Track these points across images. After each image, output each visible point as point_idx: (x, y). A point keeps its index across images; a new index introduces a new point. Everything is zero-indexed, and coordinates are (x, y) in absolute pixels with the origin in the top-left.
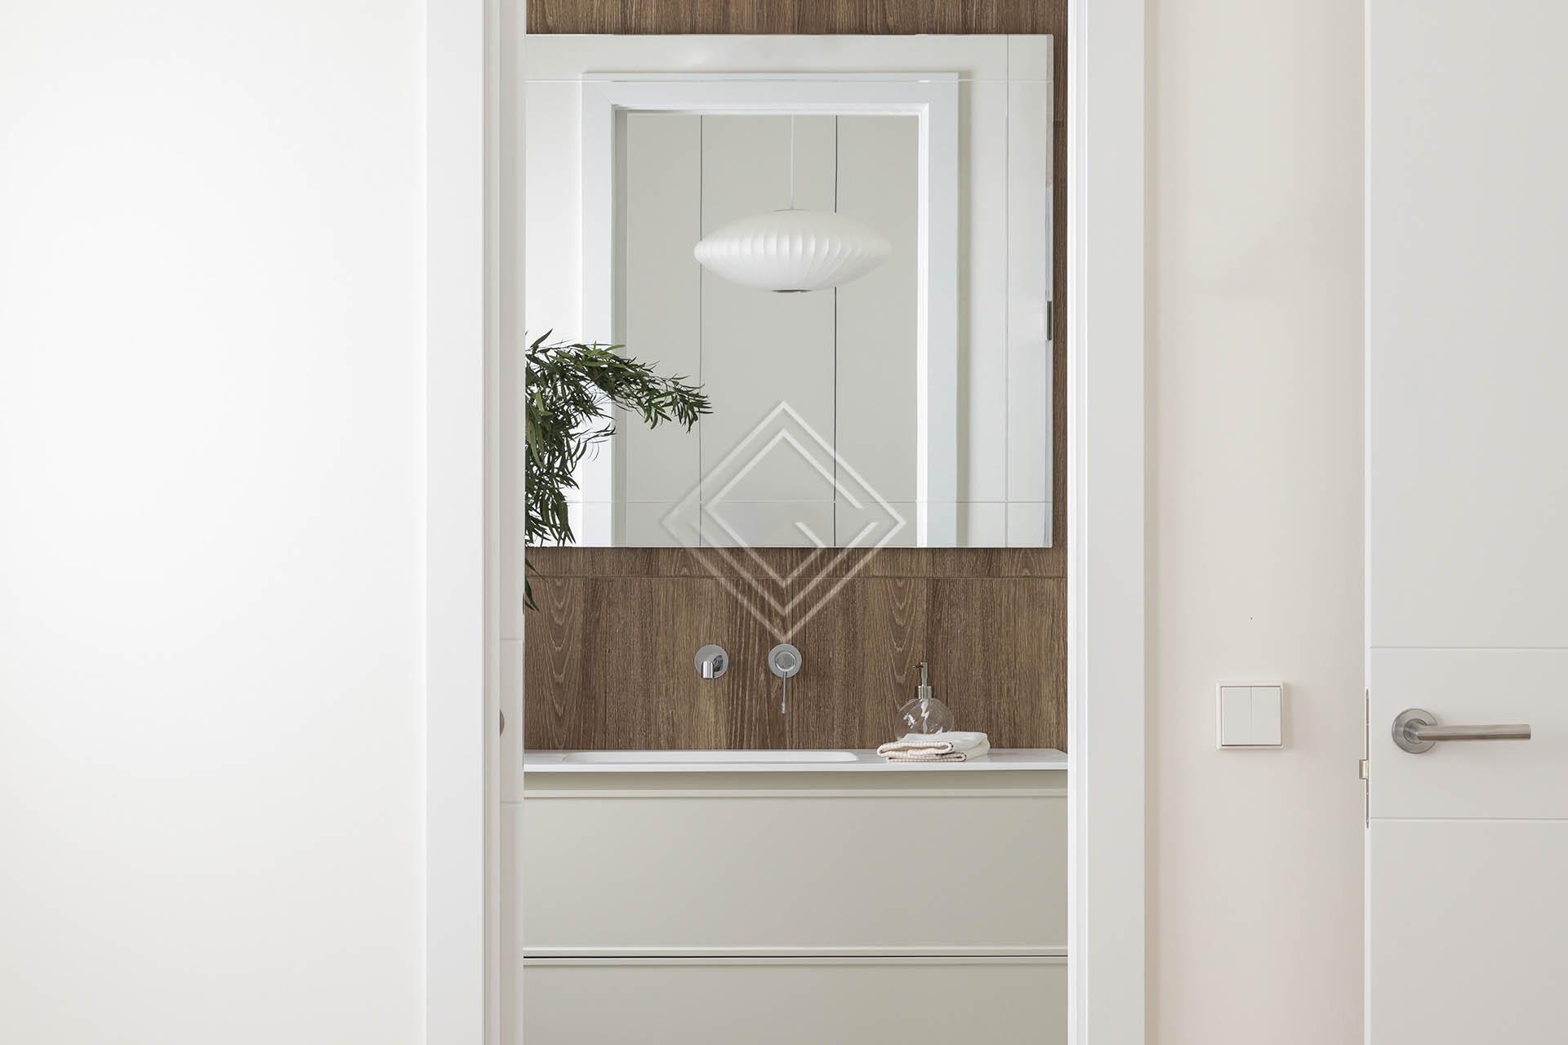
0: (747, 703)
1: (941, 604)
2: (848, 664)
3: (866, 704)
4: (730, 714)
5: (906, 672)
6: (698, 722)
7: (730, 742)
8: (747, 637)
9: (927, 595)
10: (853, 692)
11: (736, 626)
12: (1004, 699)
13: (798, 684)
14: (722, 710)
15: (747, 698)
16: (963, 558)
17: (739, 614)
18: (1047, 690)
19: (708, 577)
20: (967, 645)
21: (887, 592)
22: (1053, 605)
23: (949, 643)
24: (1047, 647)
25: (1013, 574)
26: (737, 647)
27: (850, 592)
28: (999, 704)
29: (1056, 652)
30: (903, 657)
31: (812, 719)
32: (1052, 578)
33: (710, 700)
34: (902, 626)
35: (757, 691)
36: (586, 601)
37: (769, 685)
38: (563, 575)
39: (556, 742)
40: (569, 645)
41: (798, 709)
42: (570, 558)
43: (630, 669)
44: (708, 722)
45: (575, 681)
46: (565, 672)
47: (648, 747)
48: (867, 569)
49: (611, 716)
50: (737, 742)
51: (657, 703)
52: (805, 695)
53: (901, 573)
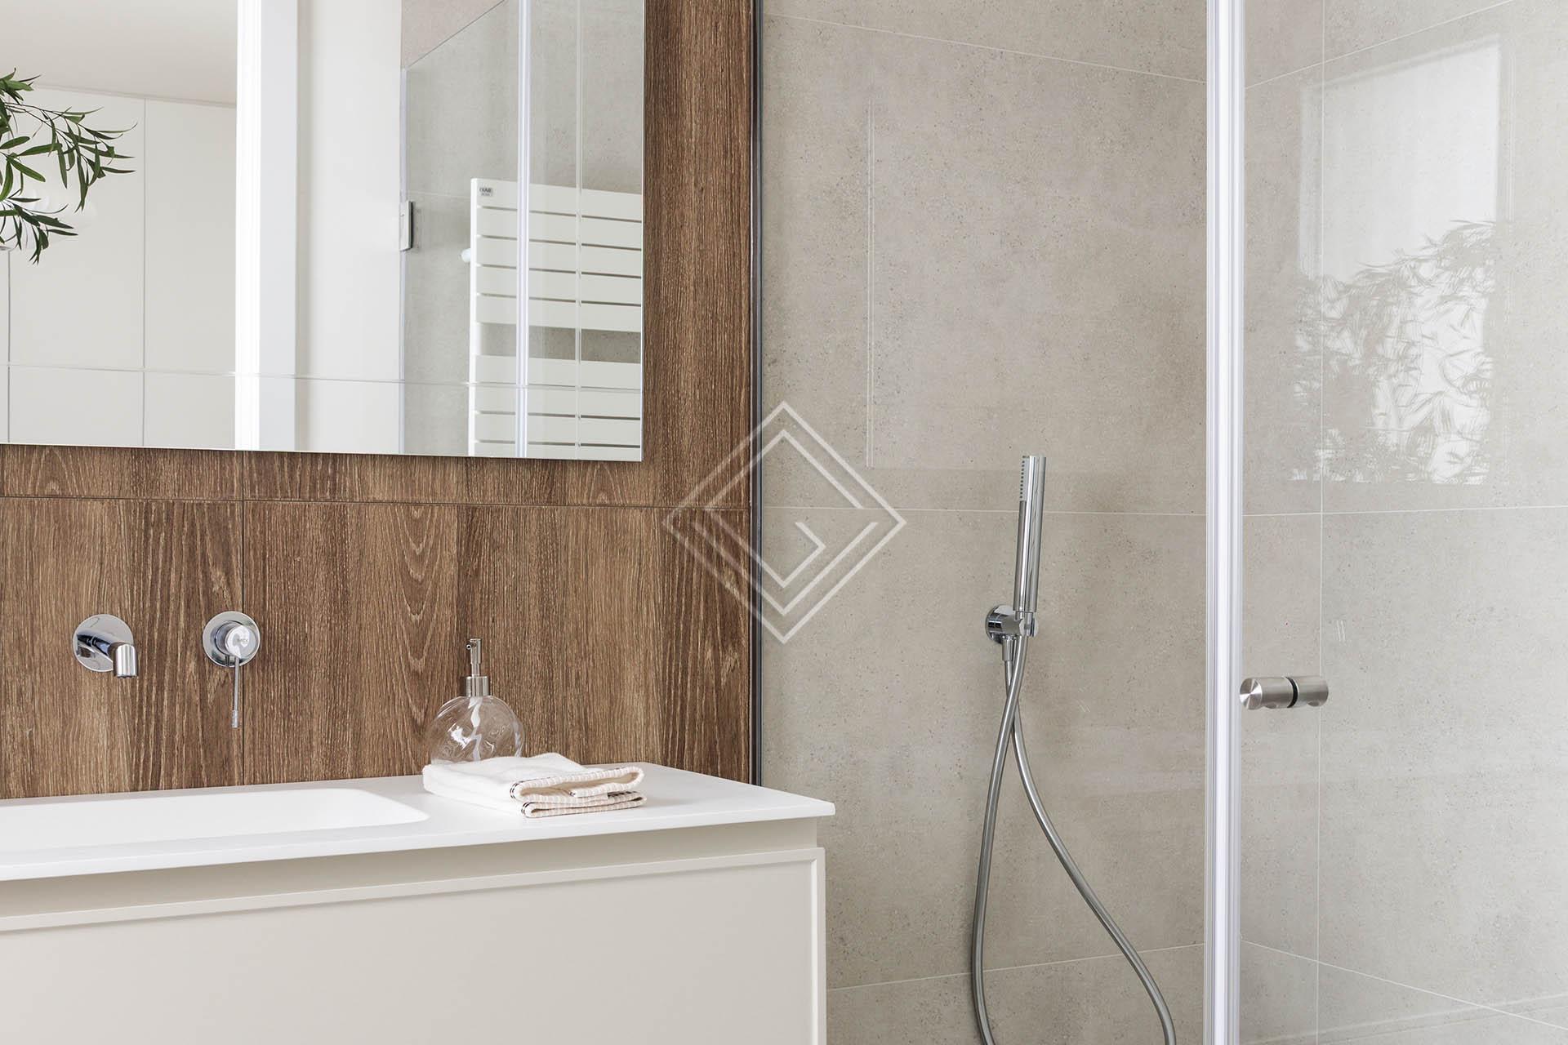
0: (166, 711)
1: (479, 545)
2: (335, 642)
3: (364, 704)
4: (136, 731)
5: (425, 654)
6: (77, 747)
7: (137, 779)
8: (166, 600)
9: (458, 533)
10: (343, 688)
11: (144, 581)
12: (572, 690)
13: (253, 677)
14: (122, 726)
15: (166, 703)
16: (512, 475)
17: (150, 562)
18: (631, 675)
19: (95, 499)
20: (518, 609)
21: (396, 526)
22: (641, 547)
23: (491, 606)
24: (632, 611)
25: (585, 501)
26: (147, 617)
27: (338, 525)
28: (565, 698)
29: (645, 617)
30: (421, 630)
31: (276, 734)
32: (639, 507)
33: (99, 709)
34: (420, 581)
35: (183, 690)
37: (204, 679)
41: (254, 717)
44: (96, 747)
48: (364, 489)
50: (148, 777)
51: (3, 717)
52: (265, 696)
53: (418, 496)
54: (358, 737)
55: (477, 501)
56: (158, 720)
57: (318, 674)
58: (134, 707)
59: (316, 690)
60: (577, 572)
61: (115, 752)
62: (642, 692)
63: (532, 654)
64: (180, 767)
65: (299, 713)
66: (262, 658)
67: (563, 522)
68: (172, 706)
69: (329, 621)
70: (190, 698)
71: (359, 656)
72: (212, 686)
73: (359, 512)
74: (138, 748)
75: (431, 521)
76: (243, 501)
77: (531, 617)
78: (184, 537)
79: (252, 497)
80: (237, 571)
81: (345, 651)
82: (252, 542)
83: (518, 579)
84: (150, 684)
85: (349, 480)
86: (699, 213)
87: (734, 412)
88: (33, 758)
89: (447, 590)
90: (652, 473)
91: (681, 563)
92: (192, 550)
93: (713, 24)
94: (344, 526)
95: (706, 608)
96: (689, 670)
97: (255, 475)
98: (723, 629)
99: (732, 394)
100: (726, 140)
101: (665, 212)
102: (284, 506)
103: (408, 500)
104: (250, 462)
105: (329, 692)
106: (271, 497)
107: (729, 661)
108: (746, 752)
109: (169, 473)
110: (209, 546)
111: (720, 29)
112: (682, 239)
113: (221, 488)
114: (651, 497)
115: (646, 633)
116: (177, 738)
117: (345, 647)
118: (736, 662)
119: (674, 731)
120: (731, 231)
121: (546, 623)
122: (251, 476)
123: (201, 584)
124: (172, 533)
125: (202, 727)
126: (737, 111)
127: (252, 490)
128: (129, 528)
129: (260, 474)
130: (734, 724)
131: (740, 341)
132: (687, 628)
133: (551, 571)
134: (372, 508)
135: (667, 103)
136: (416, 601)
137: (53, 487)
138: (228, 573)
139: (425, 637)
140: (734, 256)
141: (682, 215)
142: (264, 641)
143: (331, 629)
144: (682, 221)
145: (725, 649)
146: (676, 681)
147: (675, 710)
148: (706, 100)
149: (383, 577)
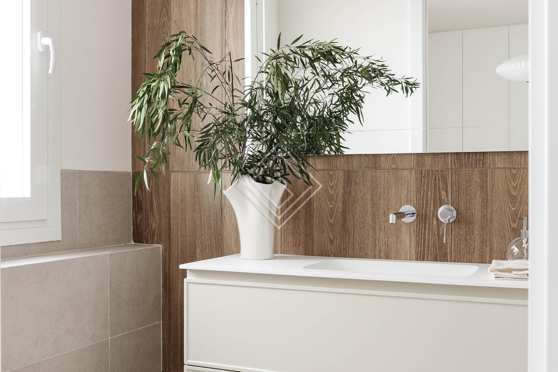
0: (427, 236)
2: (483, 216)
3: (494, 238)
4: (418, 242)
5: (518, 222)
6: (400, 245)
7: (418, 257)
8: (427, 201)
10: (486, 232)
11: (420, 195)
13: (455, 227)
14: (413, 240)
15: (427, 233)
17: (422, 189)
19: (406, 169)
21: (506, 176)
26: (421, 206)
27: (484, 176)
30: (516, 213)
33: (407, 234)
34: (515, 196)
35: (432, 230)
36: (344, 182)
37: (439, 227)
38: (333, 169)
39: (330, 253)
40: (336, 204)
41: (455, 240)
42: (337, 161)
43: (366, 217)
44: (406, 246)
45: (339, 222)
46: (334, 218)
47: (375, 257)
48: (494, 163)
49: (356, 241)
50: (421, 257)
51: (380, 235)
52: (459, 233)
53: (515, 165)
54: (491, 249)
56: (424, 239)
57: (477, 227)
58: (417, 234)
59: (476, 232)
61: (411, 248)
64: (431, 254)
65: (470, 240)
66: (458, 220)
68: (429, 235)
69: (481, 209)
70: (434, 233)
71: (492, 221)
72: (441, 229)
73: (492, 172)
74: (418, 247)
75: (520, 174)
76: (452, 169)
78: (433, 181)
79: (455, 167)
80: (449, 192)
81: (487, 220)
82: (455, 182)
85: (489, 161)
88: (388, 248)
89: (526, 199)
92: (435, 185)
94: (487, 176)
97: (456, 160)
102: (465, 170)
103: (511, 167)
104: (454, 156)
105: (481, 233)
106: (461, 167)
109: (428, 161)
110: (441, 184)
113: (445, 165)
116: (430, 245)
117: (487, 218)
122: (454, 160)
123: (438, 196)
124: (429, 180)
125: (438, 242)
127: (455, 165)
128: (416, 178)
129: (457, 160)
134: (497, 170)
136: (514, 203)
137: (394, 166)
138: (447, 192)
139: (517, 216)
142: (458, 215)
143: (482, 212)
149: (501, 195)
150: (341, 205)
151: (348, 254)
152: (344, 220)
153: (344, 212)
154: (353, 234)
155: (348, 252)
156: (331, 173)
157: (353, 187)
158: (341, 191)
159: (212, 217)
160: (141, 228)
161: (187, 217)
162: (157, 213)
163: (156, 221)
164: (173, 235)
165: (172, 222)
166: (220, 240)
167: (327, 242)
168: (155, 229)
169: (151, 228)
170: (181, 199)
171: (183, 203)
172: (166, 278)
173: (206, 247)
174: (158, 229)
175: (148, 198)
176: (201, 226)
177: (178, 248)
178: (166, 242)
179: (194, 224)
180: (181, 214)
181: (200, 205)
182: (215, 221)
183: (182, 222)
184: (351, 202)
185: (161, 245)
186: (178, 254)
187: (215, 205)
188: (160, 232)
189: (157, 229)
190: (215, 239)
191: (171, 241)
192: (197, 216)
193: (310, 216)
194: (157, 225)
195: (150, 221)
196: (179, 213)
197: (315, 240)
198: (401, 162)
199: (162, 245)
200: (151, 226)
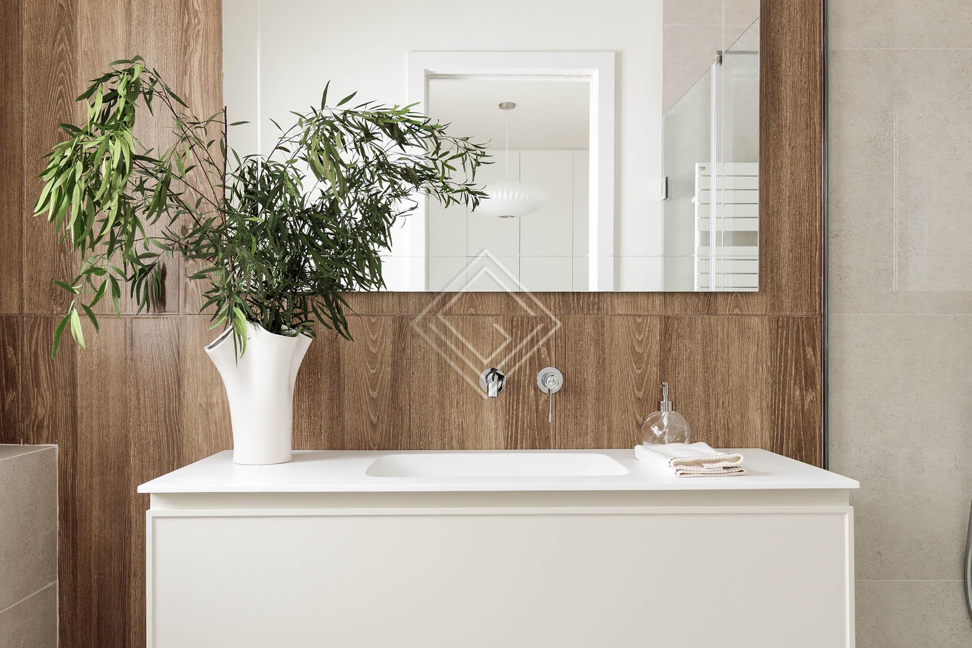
0: (520, 413)
1: (671, 336)
2: (599, 383)
3: (613, 413)
4: (507, 422)
5: (643, 389)
6: (482, 428)
7: (507, 444)
9: (660, 329)
10: (603, 405)
12: (720, 410)
13: (560, 398)
14: (501, 419)
15: (520, 409)
16: (688, 301)
18: (753, 402)
19: (490, 315)
20: (691, 367)
21: (629, 327)
22: (758, 337)
23: (677, 366)
24: (753, 369)
25: (727, 313)
27: (600, 327)
28: (716, 413)
29: (761, 373)
30: (642, 376)
31: (571, 426)
32: (758, 316)
33: (491, 411)
34: (641, 353)
35: (528, 404)
36: (394, 334)
37: (538, 398)
38: (376, 314)
39: (371, 444)
40: (381, 369)
41: (560, 418)
42: (382, 301)
43: (429, 387)
44: (490, 428)
45: (386, 396)
46: (378, 389)
47: (443, 448)
48: (613, 308)
49: (414, 424)
50: (512, 443)
51: (450, 413)
52: (565, 407)
53: (640, 312)
54: (610, 429)
55: (670, 313)
56: (517, 417)
57: (591, 398)
58: (506, 411)
59: (589, 406)
60: (723, 349)
61: (498, 431)
62: (759, 412)
63: (699, 390)
64: (527, 439)
65: (582, 416)
66: (564, 390)
67: (715, 324)
68: (523, 411)
69: (596, 373)
70: (531, 408)
71: (610, 389)
72: (541, 402)
73: (610, 320)
74: (508, 430)
75: (646, 324)
77: (698, 372)
79: (559, 313)
80: (553, 349)
81: (604, 387)
82: (560, 334)
83: (691, 352)
84: (513, 400)
85: (606, 305)
86: (792, 160)
87: (812, 264)
88: (463, 432)
89: (655, 359)
90: (764, 298)
91: (781, 345)
93: (800, 59)
94: (603, 327)
95: (796, 369)
96: (786, 401)
97: (561, 303)
98: (806, 380)
99: (811, 254)
100: (807, 120)
101: (772, 161)
102: (574, 318)
103: (635, 313)
104: (559, 297)
105: (596, 406)
106: (568, 313)
107: (810, 397)
108: (819, 446)
111: (804, 61)
112: (782, 174)
114: (764, 310)
115: (761, 380)
116: (525, 425)
117: (604, 385)
118: (814, 397)
119: (777, 433)
120: (810, 167)
121: (706, 375)
122: (559, 304)
125: (537, 421)
126: (813, 103)
127: (560, 310)
129: (563, 302)
130: (813, 431)
131: (816, 226)
132: (785, 379)
133: (709, 349)
134: (617, 318)
135: (773, 104)
136: (639, 363)
137: (472, 310)
138: (549, 349)
139: (643, 380)
140: (812, 181)
141: (782, 162)
142: (565, 381)
143: (597, 376)
144: (782, 165)
145: (807, 390)
146: (778, 407)
147: (778, 423)
148: (795, 100)
149: (623, 352)
150: (389, 369)
151: (401, 445)
152: (395, 391)
153: (395, 380)
154: (408, 414)
155: (401, 441)
156: (373, 320)
157: (408, 341)
158: (390, 347)
159: (161, 392)
160: (14, 416)
161: (111, 395)
162: (48, 388)
163: (46, 402)
164: (81, 427)
165: (79, 405)
166: (176, 431)
167: (366, 428)
168: (44, 418)
169: (36, 416)
170: (99, 363)
171: (102, 369)
172: (66, 503)
173: (148, 444)
174: (49, 416)
175: (28, 362)
176: (139, 409)
177: (92, 448)
178: (68, 440)
179: (124, 406)
180: (98, 389)
181: (136, 373)
182: (165, 400)
183: (100, 402)
184: (404, 365)
185: (56, 446)
186: (92, 460)
187: (167, 373)
188: (54, 421)
189: (47, 416)
190: (167, 431)
191: (77, 438)
192: (130, 392)
193: (339, 387)
194: (48, 409)
195: (32, 403)
196: (95, 388)
197: (346, 426)
198: (482, 304)
199: (59, 446)
200: (36, 411)
